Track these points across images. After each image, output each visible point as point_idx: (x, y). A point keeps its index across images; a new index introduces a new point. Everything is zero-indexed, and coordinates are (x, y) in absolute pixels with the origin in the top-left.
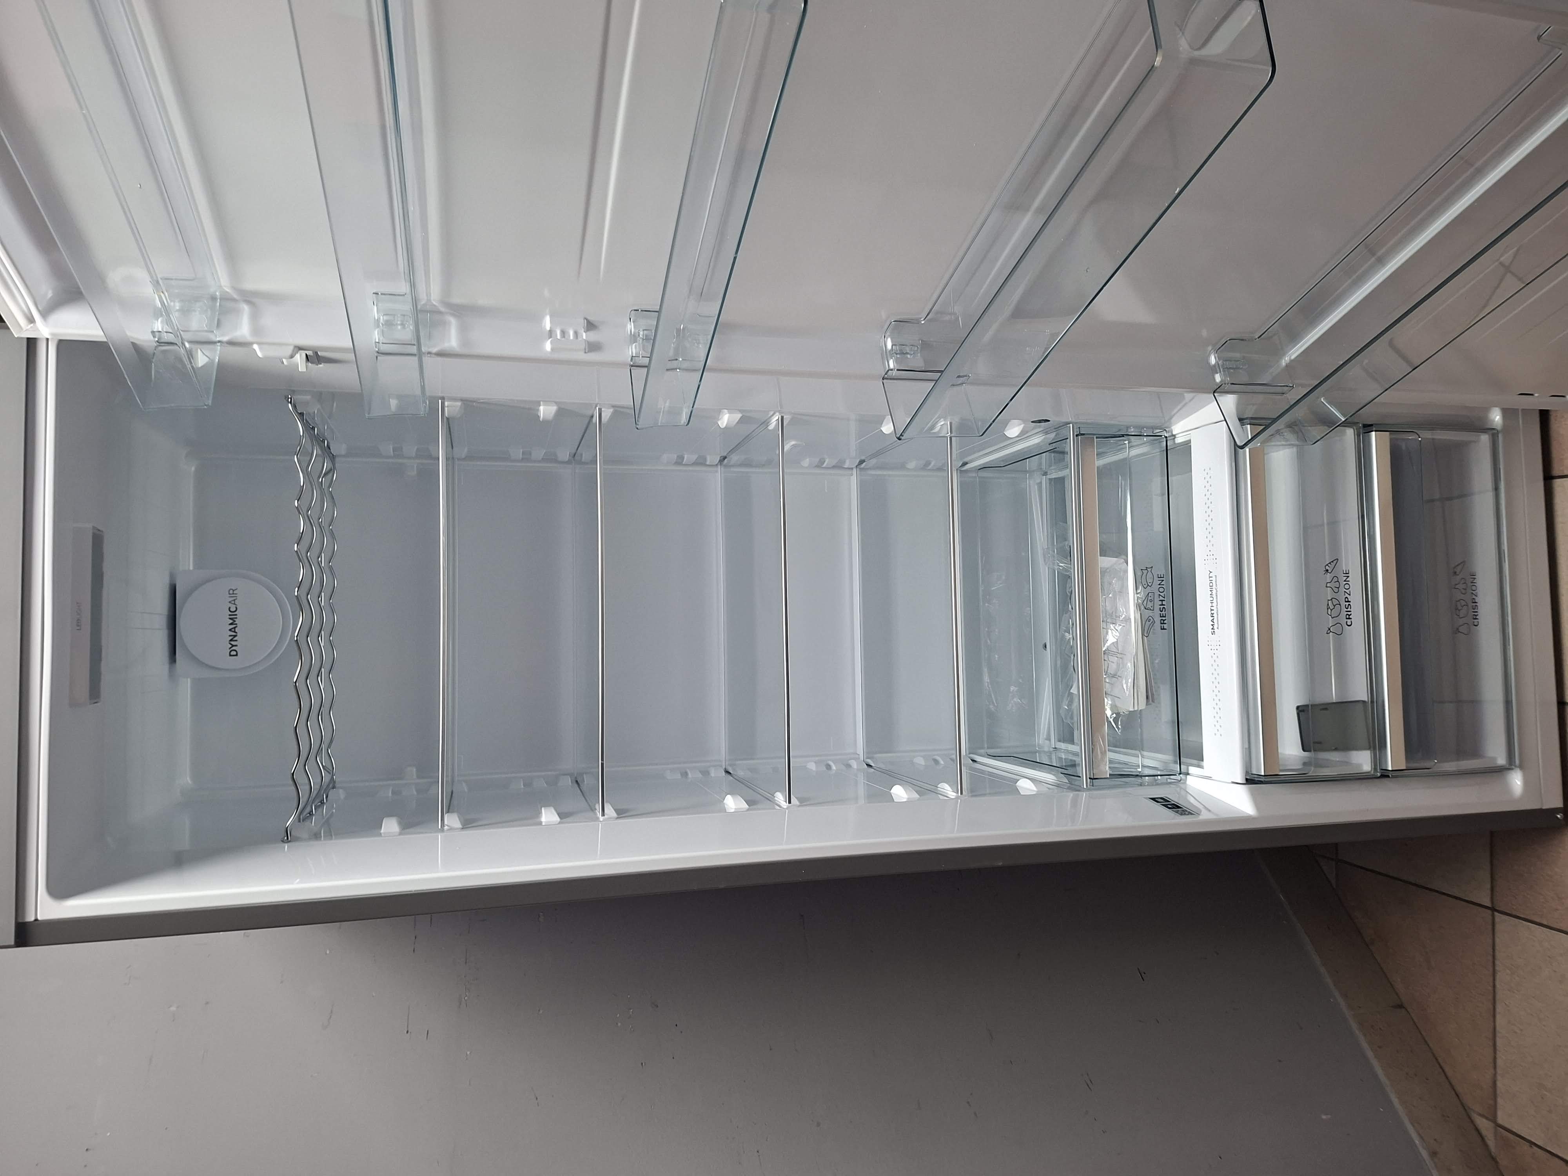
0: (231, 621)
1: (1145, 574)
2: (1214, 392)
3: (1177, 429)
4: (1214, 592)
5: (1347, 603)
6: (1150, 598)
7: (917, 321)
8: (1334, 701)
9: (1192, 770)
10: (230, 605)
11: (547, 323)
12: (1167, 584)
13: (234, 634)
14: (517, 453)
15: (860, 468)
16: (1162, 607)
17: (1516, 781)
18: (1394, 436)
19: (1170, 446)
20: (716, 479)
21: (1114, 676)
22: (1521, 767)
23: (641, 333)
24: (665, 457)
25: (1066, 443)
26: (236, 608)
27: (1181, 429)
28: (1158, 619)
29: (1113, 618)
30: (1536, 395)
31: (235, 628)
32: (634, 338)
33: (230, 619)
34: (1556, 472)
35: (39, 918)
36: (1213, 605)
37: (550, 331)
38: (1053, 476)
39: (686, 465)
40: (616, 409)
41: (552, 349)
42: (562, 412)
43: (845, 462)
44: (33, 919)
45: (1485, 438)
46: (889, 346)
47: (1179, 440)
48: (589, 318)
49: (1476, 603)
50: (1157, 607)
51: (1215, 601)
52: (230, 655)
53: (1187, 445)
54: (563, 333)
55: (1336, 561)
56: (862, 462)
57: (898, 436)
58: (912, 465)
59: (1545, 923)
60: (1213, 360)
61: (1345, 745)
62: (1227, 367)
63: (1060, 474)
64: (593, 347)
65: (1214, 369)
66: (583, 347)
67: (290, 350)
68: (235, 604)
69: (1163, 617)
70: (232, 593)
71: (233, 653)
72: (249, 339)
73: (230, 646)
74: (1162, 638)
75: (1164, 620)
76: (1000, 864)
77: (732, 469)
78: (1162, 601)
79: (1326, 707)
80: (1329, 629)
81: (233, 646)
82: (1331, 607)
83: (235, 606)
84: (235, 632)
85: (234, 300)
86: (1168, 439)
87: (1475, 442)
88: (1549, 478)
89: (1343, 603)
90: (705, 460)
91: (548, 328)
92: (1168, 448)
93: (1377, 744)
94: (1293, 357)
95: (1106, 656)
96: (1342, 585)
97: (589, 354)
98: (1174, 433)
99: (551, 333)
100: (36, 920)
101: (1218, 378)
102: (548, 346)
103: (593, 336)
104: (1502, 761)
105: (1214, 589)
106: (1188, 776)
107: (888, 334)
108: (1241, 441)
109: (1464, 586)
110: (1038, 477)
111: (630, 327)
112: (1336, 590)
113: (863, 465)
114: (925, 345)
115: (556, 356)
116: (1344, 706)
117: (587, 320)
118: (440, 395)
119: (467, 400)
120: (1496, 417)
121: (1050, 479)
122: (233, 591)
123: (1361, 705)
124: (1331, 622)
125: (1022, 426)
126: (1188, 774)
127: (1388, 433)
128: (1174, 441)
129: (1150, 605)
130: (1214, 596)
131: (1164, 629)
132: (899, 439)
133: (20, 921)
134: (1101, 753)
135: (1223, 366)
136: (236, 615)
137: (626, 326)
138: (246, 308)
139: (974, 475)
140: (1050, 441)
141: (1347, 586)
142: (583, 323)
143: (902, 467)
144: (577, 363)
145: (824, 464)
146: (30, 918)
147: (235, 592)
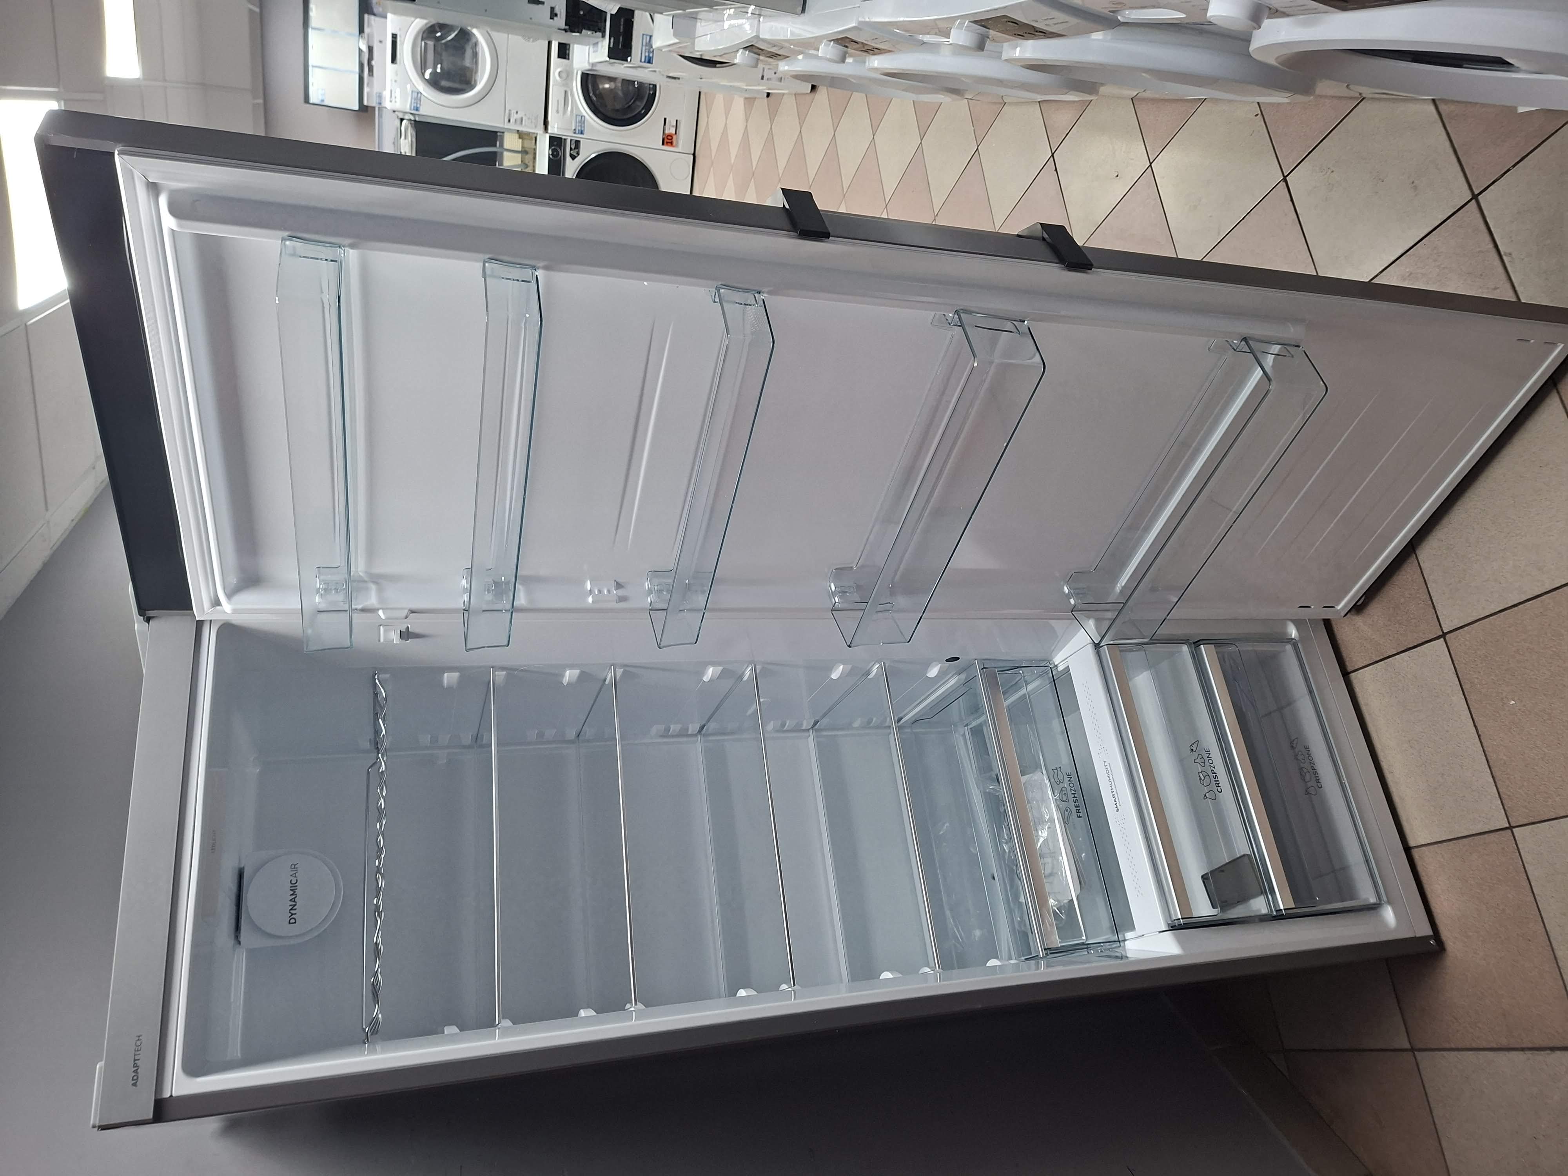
0: (292, 892)
1: (1056, 773)
2: (1072, 611)
3: (1057, 660)
4: (1111, 777)
5: (1214, 775)
6: (1063, 792)
7: (852, 568)
8: (1227, 861)
9: (1129, 935)
10: (291, 878)
11: (588, 586)
12: (1074, 778)
13: (294, 903)
14: (532, 735)
15: (815, 729)
16: (1075, 799)
17: (1389, 914)
18: (1220, 649)
19: (1055, 675)
20: (696, 749)
21: (1051, 875)
22: (1389, 902)
23: (656, 588)
24: (654, 730)
25: (976, 679)
26: (297, 880)
27: (1059, 660)
28: (1074, 809)
29: (1041, 821)
30: (1312, 607)
31: (295, 898)
32: (650, 591)
33: (291, 890)
34: (1350, 669)
35: (174, 1095)
36: (1113, 787)
37: (590, 590)
38: (974, 724)
39: (673, 736)
40: (627, 669)
41: (593, 602)
42: (584, 677)
43: (802, 724)
44: (168, 1095)
45: (1289, 647)
46: (833, 589)
47: (1060, 668)
48: (618, 580)
49: (1315, 769)
50: (1071, 799)
51: (1113, 784)
52: (290, 923)
53: (1067, 669)
54: (600, 591)
55: (1197, 743)
56: (816, 723)
57: (848, 644)
58: (857, 724)
59: (1453, 1046)
60: (1066, 590)
61: (1244, 899)
62: (1077, 593)
63: (979, 721)
64: (622, 599)
65: (1068, 596)
66: (616, 598)
67: (405, 612)
68: (295, 877)
69: (1077, 807)
70: (294, 867)
71: (292, 921)
72: (377, 606)
73: (290, 915)
74: (1080, 823)
75: (1079, 810)
76: (980, 1006)
77: (711, 738)
78: (1074, 794)
79: (1221, 869)
80: (1205, 796)
81: (292, 914)
82: (1203, 778)
83: (296, 879)
84: (294, 901)
85: (364, 581)
86: (1053, 669)
87: (1283, 651)
88: (1346, 674)
89: (1211, 775)
90: (687, 729)
91: (589, 589)
92: (1055, 678)
93: (1266, 889)
94: (1123, 585)
95: (1042, 860)
96: (1207, 761)
97: (621, 603)
98: (1056, 664)
99: (591, 592)
100: (171, 1096)
101: (1072, 601)
102: (590, 600)
103: (621, 592)
104: (1373, 900)
105: (1110, 775)
106: (1126, 942)
107: (831, 580)
108: (1097, 641)
109: (1302, 757)
110: (961, 730)
111: (647, 585)
112: (1203, 765)
113: (816, 727)
114: (859, 587)
115: (597, 606)
116: (1235, 862)
117: (617, 582)
118: (491, 664)
119: (511, 669)
120: (1293, 632)
121: (971, 728)
122: (295, 865)
123: (1246, 858)
124: (1206, 789)
125: (939, 665)
126: (1125, 940)
127: (1213, 645)
128: (1057, 670)
129: (1064, 798)
130: (1112, 780)
131: (1080, 817)
132: (850, 646)
133: (159, 1097)
134: (1050, 925)
135: (1074, 593)
136: (296, 886)
137: (644, 584)
138: (373, 587)
139: (909, 730)
140: (962, 682)
141: (1210, 761)
142: (614, 584)
143: (849, 726)
144: (612, 610)
145: (785, 726)
146: (167, 1095)
147: (296, 866)
